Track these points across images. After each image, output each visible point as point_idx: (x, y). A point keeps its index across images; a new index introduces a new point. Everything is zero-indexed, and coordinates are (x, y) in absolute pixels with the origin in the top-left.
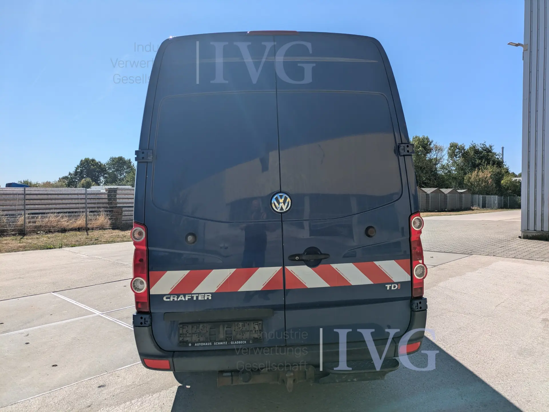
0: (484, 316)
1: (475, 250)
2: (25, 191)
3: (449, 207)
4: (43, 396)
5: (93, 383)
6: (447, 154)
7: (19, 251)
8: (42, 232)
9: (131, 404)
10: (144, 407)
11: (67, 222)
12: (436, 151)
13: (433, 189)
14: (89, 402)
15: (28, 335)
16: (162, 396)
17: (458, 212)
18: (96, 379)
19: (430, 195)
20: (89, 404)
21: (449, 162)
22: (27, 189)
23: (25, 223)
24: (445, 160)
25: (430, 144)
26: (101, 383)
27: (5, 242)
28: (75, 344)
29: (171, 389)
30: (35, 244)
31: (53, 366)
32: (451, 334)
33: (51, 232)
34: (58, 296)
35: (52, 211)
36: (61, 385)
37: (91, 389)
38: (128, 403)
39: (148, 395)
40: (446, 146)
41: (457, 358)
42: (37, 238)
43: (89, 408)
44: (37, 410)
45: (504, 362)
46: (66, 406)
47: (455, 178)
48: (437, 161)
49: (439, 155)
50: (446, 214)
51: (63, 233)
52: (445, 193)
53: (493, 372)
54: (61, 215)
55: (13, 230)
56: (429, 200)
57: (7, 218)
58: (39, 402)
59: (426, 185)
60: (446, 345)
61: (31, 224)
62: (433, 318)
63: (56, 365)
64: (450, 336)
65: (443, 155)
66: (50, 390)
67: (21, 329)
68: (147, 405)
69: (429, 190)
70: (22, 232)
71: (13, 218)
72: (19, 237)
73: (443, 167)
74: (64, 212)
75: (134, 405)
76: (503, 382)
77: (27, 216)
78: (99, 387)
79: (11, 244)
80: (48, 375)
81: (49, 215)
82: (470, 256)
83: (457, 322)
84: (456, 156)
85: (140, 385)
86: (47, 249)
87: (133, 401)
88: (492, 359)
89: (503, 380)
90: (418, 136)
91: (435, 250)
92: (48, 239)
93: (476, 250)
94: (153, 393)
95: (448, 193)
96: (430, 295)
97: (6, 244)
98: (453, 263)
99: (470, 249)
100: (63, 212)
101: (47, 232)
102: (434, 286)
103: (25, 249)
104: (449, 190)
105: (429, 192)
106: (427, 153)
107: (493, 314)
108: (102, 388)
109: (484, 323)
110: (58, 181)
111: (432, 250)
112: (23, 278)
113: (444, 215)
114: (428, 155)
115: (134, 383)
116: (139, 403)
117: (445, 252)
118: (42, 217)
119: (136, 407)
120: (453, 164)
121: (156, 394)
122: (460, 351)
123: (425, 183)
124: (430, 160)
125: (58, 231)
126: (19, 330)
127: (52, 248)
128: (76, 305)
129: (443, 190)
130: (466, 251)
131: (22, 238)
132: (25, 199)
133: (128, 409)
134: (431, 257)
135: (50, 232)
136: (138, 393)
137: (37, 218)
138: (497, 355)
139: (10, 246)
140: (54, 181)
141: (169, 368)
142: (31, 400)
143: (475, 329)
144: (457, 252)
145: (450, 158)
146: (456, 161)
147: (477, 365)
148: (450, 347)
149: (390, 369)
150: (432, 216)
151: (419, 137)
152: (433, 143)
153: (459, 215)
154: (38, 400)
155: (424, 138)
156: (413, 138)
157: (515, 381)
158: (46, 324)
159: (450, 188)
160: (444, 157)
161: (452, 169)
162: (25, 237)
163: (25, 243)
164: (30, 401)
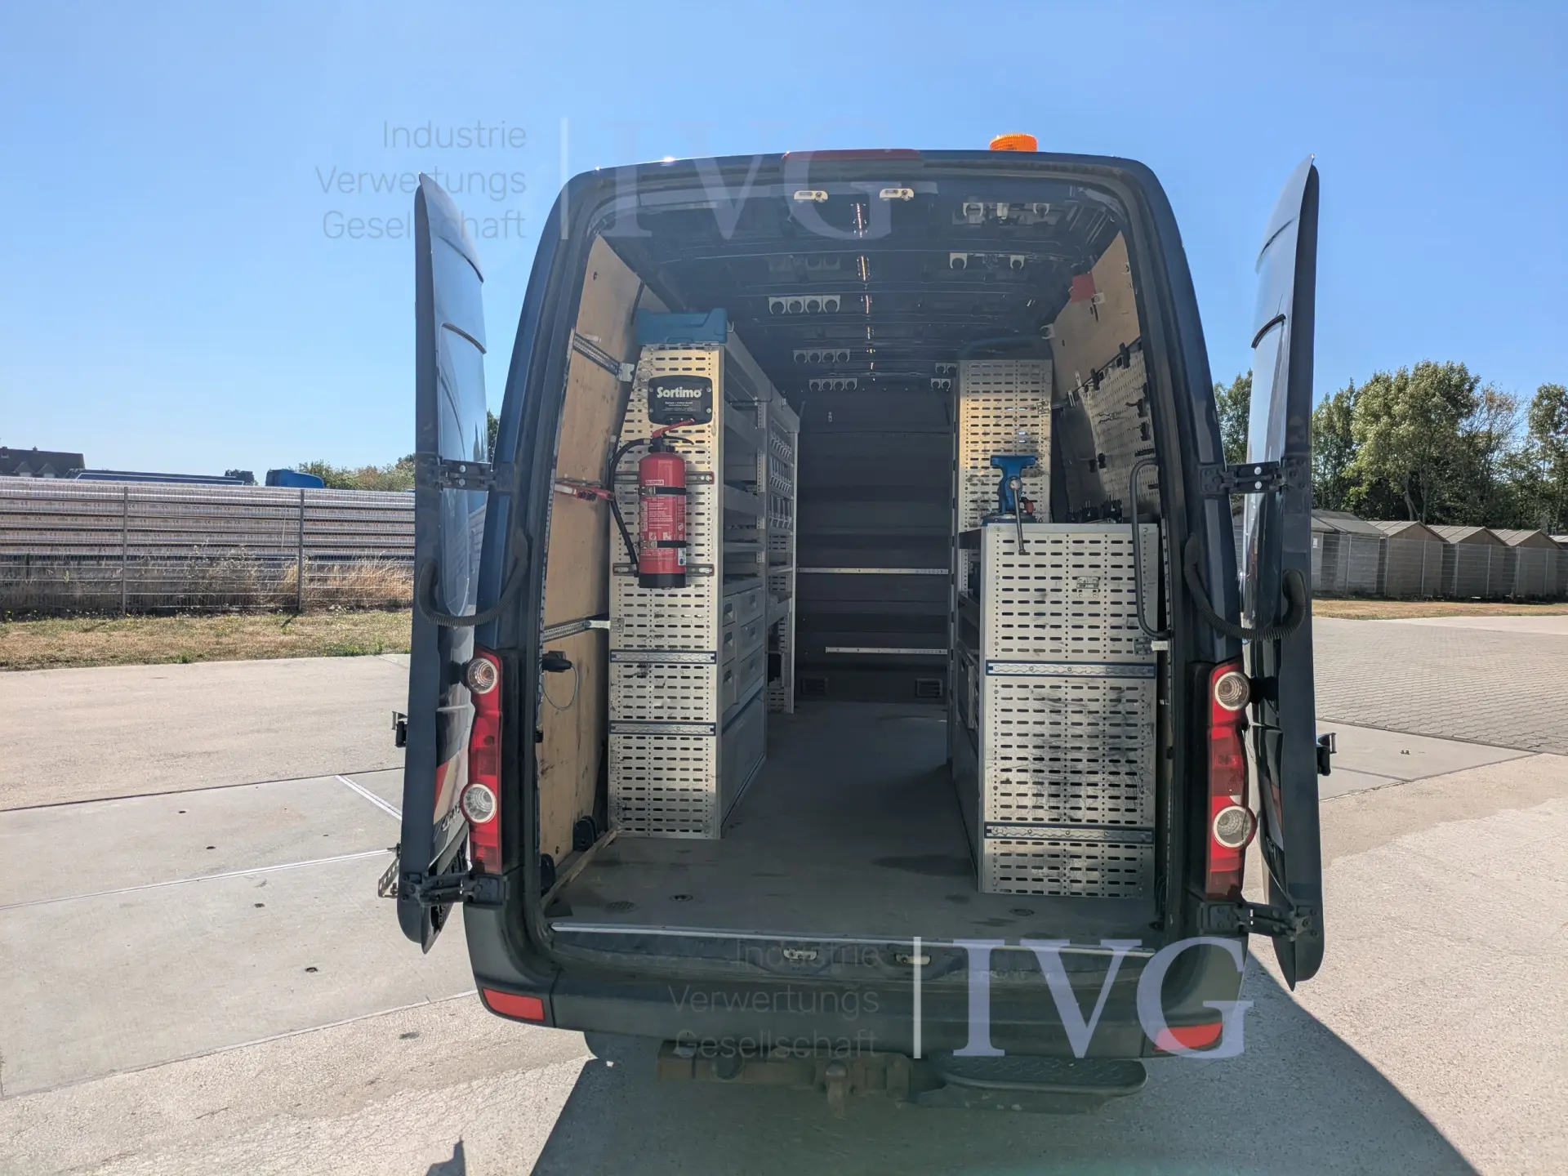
0: (1514, 953)
1: (1553, 739)
2: (302, 497)
3: (1520, 588)
4: (272, 1043)
5: (392, 1024)
6: (1526, 422)
7: (277, 657)
8: (340, 607)
9: (469, 1090)
10: (498, 1100)
11: (403, 583)
12: (1489, 410)
13: (1470, 531)
14: (372, 1072)
15: (264, 884)
16: (547, 1077)
17: (1550, 606)
18: (399, 1016)
19: (1457, 548)
20: (372, 1078)
21: (1532, 447)
22: (309, 491)
23: (299, 581)
24: (1520, 437)
25: (1471, 389)
26: (409, 1029)
27: (251, 629)
28: (368, 918)
29: (574, 1061)
30: (319, 639)
31: (308, 970)
32: (1387, 998)
33: (363, 607)
34: (350, 785)
35: (366, 552)
36: (319, 1022)
37: (382, 1040)
38: (462, 1086)
39: (514, 1072)
40: (1525, 395)
41: (1384, 1071)
42: (327, 623)
43: (371, 1088)
44: (254, 1075)
45: (1528, 1098)
46: (319, 1076)
47: (1549, 497)
48: (1492, 442)
49: (1499, 422)
50: (1506, 610)
51: (392, 611)
52: (1508, 542)
53: (1485, 1124)
54: (389, 563)
55: (272, 599)
56: (1453, 562)
57: (259, 566)
58: (261, 1057)
59: (1449, 515)
60: (1363, 1026)
61: (315, 585)
62: (1346, 942)
63: (315, 969)
64: (1384, 1001)
65: (1513, 422)
66: (291, 1030)
67: (250, 868)
68: (506, 1096)
69: (1455, 534)
70: (292, 606)
71: (274, 566)
72: (284, 618)
73: (1511, 461)
74: (398, 558)
75: (477, 1092)
76: (1503, 1158)
77: (306, 562)
78: (404, 1036)
79: (264, 635)
80: (292, 991)
81: (358, 563)
82: (1531, 756)
83: (1418, 961)
84: (1556, 426)
85: (500, 1043)
86: (346, 655)
87: (475, 1083)
88: (1494, 1084)
89: (1506, 1152)
90: (1433, 363)
91: (1423, 729)
92: (353, 627)
93: (1557, 740)
94: (528, 1067)
95: (1520, 545)
96: (1360, 872)
97: (251, 634)
98: (1465, 775)
99: (1537, 734)
100: (393, 557)
101: (352, 608)
102: (1384, 843)
103: (293, 651)
104: (1525, 535)
105: (1453, 540)
106: (1460, 415)
107: (1545, 947)
108: (409, 1040)
109: (1505, 973)
110: (397, 467)
111: (1414, 730)
112: (276, 732)
113: (1498, 614)
114: (1464, 423)
115: (487, 1037)
116: (488, 1091)
117: (1452, 738)
118: (341, 567)
119: (480, 1100)
120: (1545, 452)
121: (533, 1071)
122: (1398, 1050)
123: (1448, 509)
124: (1471, 438)
125: (380, 607)
126: (247, 869)
127: (357, 654)
128: (389, 815)
129: (1504, 535)
130: (1523, 738)
131: (288, 621)
132: (302, 520)
133: (460, 1102)
134: (1403, 752)
135: (358, 607)
136: (492, 1064)
137: (331, 569)
138: (1513, 1074)
139: (260, 642)
140: (385, 465)
141: (541, 1017)
142: (245, 1049)
143: (1469, 988)
144: (1492, 742)
145: (1537, 433)
146: (1555, 442)
147: (1439, 1098)
148: (1374, 1033)
149: (1116, 1091)
150: (1457, 613)
151: (1436, 366)
152: (1478, 385)
153: (1548, 614)
154: (262, 1051)
155: (1452, 369)
156: (1417, 369)
157: (1542, 1155)
158: (310, 858)
159: (1527, 528)
160: (1516, 430)
161: (1542, 467)
162: (299, 618)
163: (296, 634)
164: (242, 1051)
